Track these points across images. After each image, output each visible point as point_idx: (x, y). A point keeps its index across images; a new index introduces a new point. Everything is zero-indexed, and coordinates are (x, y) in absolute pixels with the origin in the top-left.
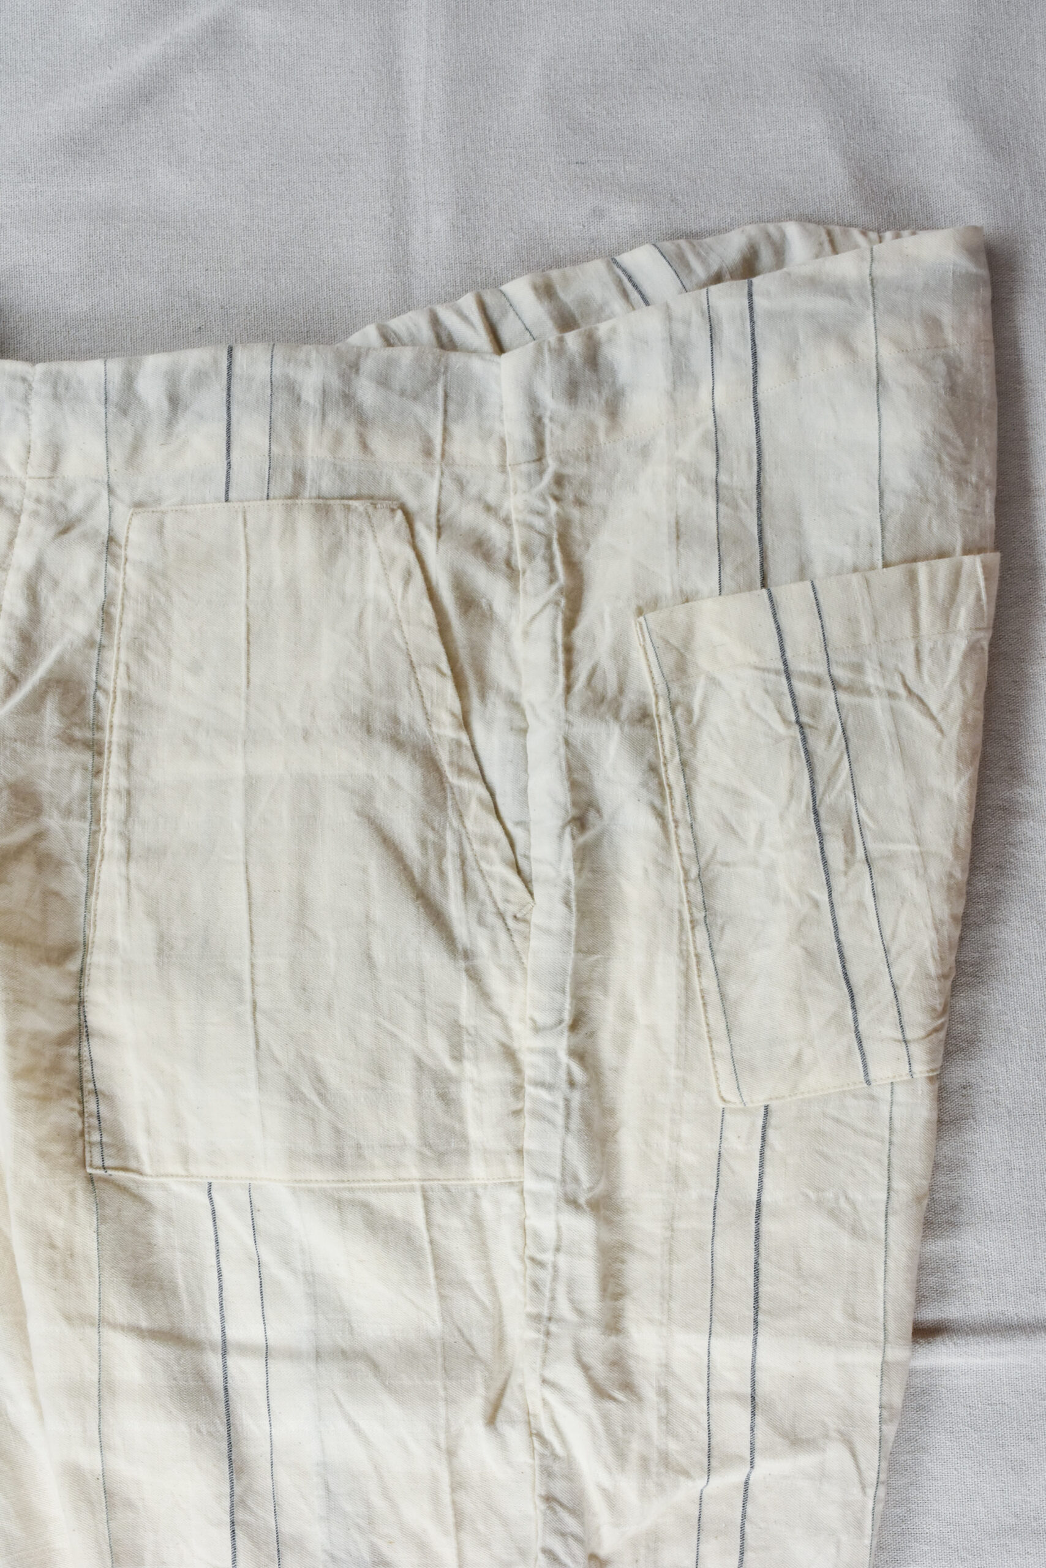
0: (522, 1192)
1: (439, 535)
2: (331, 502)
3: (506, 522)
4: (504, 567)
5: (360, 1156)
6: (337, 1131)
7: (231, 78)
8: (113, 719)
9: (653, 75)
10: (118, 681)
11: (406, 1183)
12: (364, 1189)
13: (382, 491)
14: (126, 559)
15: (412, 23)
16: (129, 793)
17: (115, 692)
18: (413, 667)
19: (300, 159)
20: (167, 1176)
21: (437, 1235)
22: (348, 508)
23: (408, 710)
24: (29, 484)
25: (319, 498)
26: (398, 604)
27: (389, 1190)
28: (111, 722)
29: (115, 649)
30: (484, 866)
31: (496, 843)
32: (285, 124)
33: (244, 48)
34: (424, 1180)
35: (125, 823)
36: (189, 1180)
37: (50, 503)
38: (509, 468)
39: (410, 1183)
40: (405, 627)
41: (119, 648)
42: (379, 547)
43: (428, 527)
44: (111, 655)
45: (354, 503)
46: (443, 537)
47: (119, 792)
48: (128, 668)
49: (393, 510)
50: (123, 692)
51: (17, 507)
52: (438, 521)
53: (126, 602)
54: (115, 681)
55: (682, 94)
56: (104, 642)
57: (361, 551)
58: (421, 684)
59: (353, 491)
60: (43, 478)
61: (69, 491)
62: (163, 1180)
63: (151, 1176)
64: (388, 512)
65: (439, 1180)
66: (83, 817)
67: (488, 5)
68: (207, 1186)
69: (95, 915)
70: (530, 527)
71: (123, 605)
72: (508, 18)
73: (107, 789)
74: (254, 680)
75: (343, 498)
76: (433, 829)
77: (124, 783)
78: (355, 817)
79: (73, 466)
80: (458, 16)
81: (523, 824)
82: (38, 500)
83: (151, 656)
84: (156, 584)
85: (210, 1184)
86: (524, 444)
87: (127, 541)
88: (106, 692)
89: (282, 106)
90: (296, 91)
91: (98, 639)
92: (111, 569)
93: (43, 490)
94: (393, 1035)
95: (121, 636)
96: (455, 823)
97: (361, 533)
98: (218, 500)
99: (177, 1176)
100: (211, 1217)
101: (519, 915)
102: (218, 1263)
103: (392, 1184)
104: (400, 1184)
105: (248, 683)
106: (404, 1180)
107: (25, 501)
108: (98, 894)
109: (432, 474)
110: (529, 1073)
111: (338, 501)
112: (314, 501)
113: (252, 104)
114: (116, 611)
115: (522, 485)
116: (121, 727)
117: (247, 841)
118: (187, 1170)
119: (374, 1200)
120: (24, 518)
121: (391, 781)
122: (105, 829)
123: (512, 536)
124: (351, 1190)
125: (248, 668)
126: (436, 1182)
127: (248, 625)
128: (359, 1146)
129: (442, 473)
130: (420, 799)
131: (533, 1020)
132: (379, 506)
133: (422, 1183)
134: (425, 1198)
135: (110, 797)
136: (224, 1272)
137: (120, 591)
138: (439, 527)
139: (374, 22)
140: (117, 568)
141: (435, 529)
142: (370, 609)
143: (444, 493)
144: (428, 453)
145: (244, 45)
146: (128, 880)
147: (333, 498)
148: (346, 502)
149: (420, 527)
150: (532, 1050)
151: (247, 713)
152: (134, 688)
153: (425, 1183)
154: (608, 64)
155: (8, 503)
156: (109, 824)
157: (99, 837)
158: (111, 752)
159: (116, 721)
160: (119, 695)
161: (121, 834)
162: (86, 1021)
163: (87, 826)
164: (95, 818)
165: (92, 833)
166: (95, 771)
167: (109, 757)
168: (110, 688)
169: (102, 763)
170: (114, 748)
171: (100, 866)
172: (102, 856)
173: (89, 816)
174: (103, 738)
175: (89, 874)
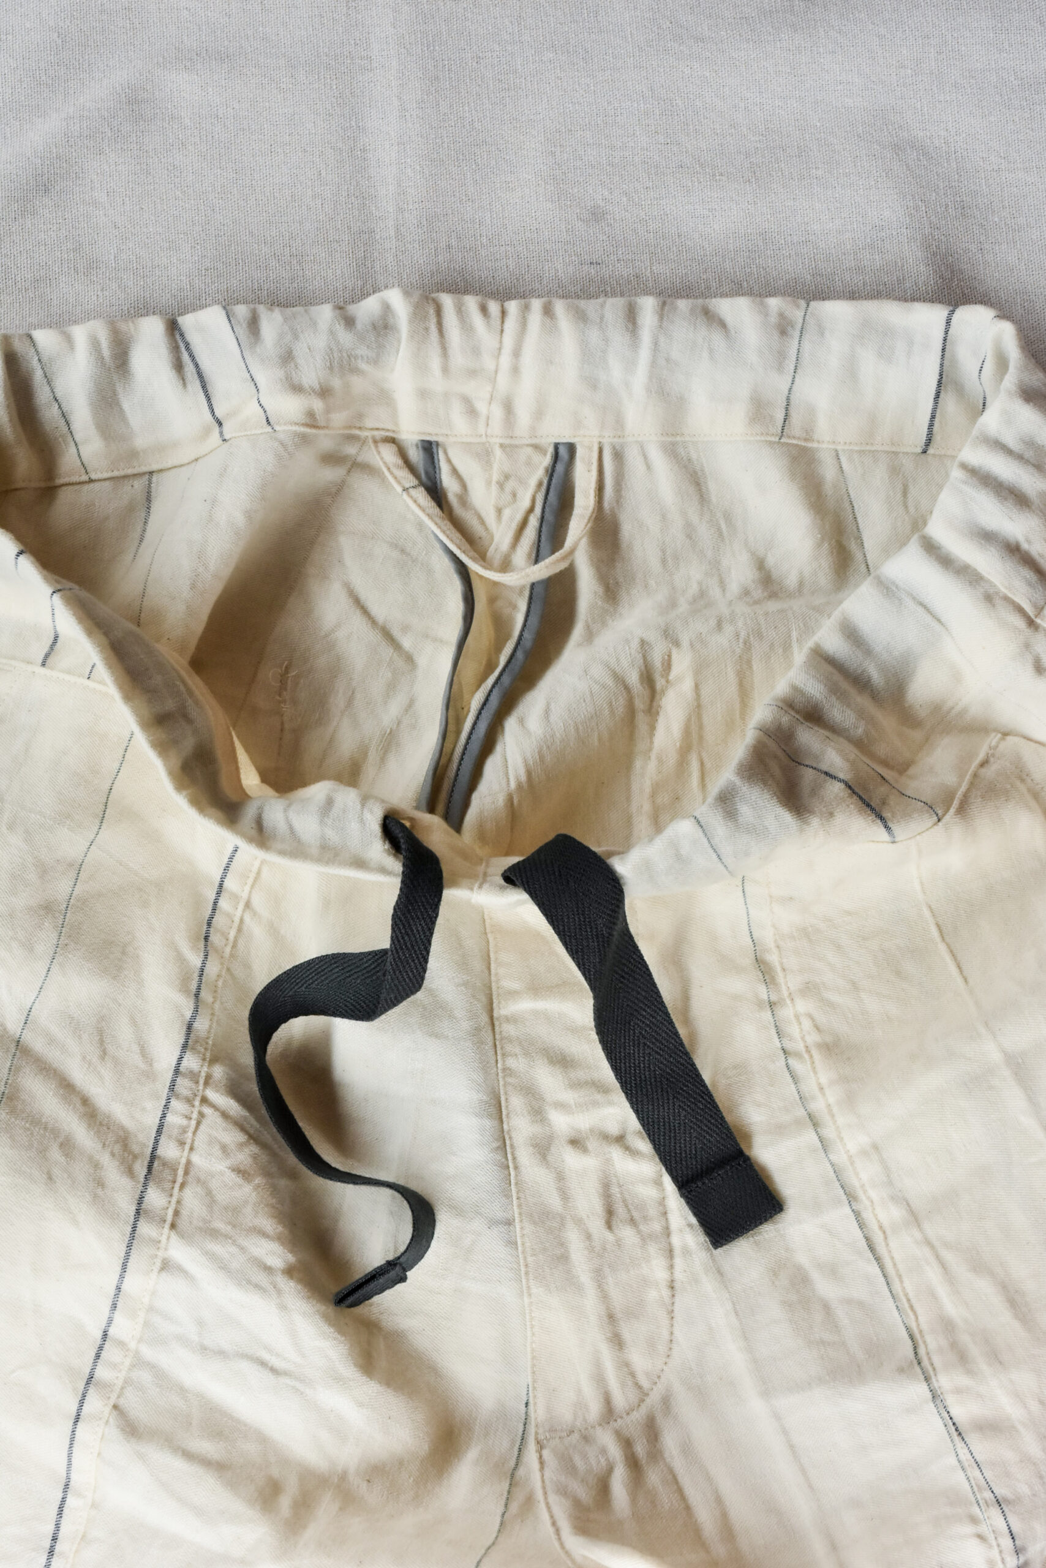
7: (151, 160)
9: (684, 150)
15: (379, 88)
19: (240, 261)
28: (818, 1083)
32: (222, 217)
33: (167, 122)
50: (813, 1047)
55: (721, 175)
66: (835, 1201)
67: (474, 64)
72: (500, 81)
80: (437, 78)
89: (217, 195)
90: (235, 175)
113: (179, 192)
116: (832, 1083)
139: (331, 87)
145: (167, 118)
154: (628, 137)
156: (873, 1194)
157: (867, 1215)
158: (833, 1116)
159: (824, 1080)
160: (815, 1053)
161: (893, 1198)
162: (951, 1418)
163: (847, 1210)
164: (851, 1197)
165: (857, 1214)
166: (825, 1145)
167: (835, 1122)
168: (801, 1047)
169: (829, 1132)
170: (835, 1110)
171: (887, 1245)
172: (884, 1233)
173: (844, 1197)
174: (818, 1106)
175: (878, 1259)
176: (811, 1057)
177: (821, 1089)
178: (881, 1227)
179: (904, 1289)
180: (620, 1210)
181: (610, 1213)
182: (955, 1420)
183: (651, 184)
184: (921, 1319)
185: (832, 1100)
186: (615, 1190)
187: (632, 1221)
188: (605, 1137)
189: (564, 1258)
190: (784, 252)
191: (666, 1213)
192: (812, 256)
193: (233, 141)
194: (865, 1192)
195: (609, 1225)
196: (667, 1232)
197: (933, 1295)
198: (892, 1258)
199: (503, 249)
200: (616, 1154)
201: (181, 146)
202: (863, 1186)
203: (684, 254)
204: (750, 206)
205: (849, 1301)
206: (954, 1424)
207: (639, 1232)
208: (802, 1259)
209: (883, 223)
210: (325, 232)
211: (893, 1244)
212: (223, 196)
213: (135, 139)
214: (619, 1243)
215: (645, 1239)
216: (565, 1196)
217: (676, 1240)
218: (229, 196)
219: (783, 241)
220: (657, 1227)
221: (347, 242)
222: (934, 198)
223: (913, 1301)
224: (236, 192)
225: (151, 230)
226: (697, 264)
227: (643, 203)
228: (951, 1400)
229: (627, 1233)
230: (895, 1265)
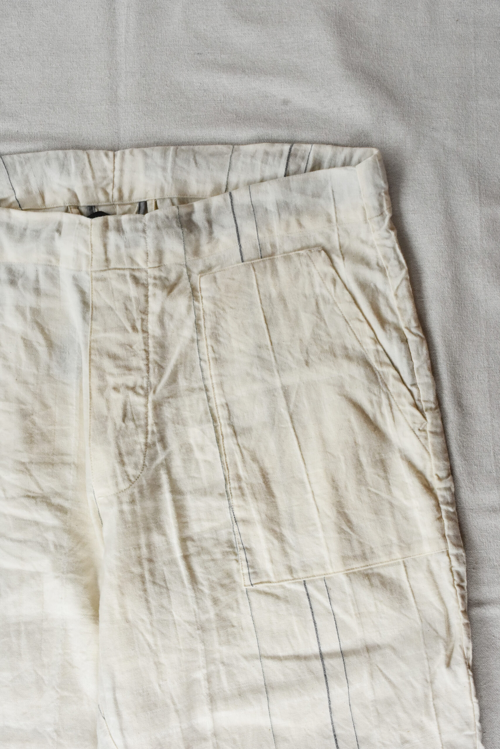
0: (448, 555)
1: (344, 258)
2: (291, 254)
3: (373, 246)
4: (376, 267)
5: (373, 552)
6: (360, 543)
8: (211, 373)
10: (209, 355)
11: (396, 561)
12: (377, 567)
13: (313, 243)
14: (202, 297)
16: (227, 405)
17: (209, 360)
18: (347, 322)
20: (283, 581)
21: (412, 583)
22: (299, 255)
23: (350, 342)
24: (149, 271)
25: (284, 253)
26: (333, 295)
27: (388, 565)
28: (211, 374)
29: (205, 340)
30: (401, 407)
31: (405, 396)
34: (404, 558)
35: (229, 419)
36: (294, 581)
37: (160, 278)
38: (368, 221)
39: (398, 561)
40: (339, 305)
41: (206, 339)
42: (317, 270)
43: (338, 256)
44: (203, 344)
45: (301, 252)
46: (346, 259)
47: (222, 405)
48: (212, 347)
49: (319, 251)
50: (213, 358)
51: (145, 282)
52: (341, 252)
53: (205, 317)
54: (208, 354)
56: (199, 338)
57: (309, 274)
58: (353, 329)
59: (299, 246)
60: (156, 267)
61: (169, 271)
62: (282, 583)
63: (276, 582)
64: (318, 253)
65: (410, 556)
66: (209, 421)
68: (303, 582)
69: (227, 465)
70: (385, 246)
71: (204, 318)
73: (216, 405)
74: (274, 341)
75: (295, 251)
76: (375, 394)
77: (224, 401)
78: (338, 397)
79: (169, 259)
81: (414, 385)
82: (155, 278)
83: (221, 339)
84: (218, 306)
85: (304, 581)
86: (374, 208)
87: (200, 289)
88: (205, 361)
91: (196, 338)
92: (196, 303)
93: (157, 273)
94: (377, 494)
95: (206, 333)
96: (385, 389)
97: (308, 265)
98: (238, 262)
99: (288, 580)
100: (306, 597)
101: (421, 429)
102: (313, 618)
103: (390, 563)
104: (392, 562)
105: (271, 343)
106: (395, 560)
107: (149, 279)
108: (225, 455)
109: (333, 230)
110: (440, 499)
111: (294, 253)
112: (282, 255)
114: (202, 323)
115: (376, 227)
116: (215, 375)
117: (291, 418)
118: (292, 576)
119: (382, 571)
120: (150, 288)
121: (351, 377)
122: (221, 425)
123: (377, 252)
124: (371, 569)
125: (270, 336)
126: (409, 558)
127: (265, 317)
128: (371, 548)
129: (338, 229)
130: (366, 382)
131: (437, 475)
132: (313, 251)
133: (403, 560)
134: (405, 566)
135: (219, 409)
136: (317, 622)
137: (202, 312)
138: (342, 255)
140: (199, 302)
141: (341, 256)
142: (320, 299)
143: (341, 238)
144: (329, 221)
146: (238, 445)
147: (291, 252)
148: (297, 252)
149: (334, 257)
150: (440, 489)
151: (275, 357)
152: (217, 356)
153: (404, 559)
155: (141, 282)
156: (222, 421)
157: (219, 428)
158: (214, 388)
159: (213, 373)
160: (211, 361)
161: (229, 424)
162: (234, 515)
163: (212, 425)
164: (214, 420)
165: (215, 427)
166: (209, 399)
167: (214, 391)
168: (206, 359)
169: (211, 394)
170: (215, 386)
171: (223, 441)
172: (223, 437)
173: (211, 420)
174: (209, 383)
175: (219, 446)
176: (209, 363)
177: (211, 376)
178: (222, 434)
179: (226, 460)
180: (129, 415)
181: (125, 416)
182: (235, 516)
183: (222, 23)
184: (230, 473)
185: (214, 382)
186: (128, 407)
187: (133, 420)
188: (128, 387)
189: (105, 432)
190: (272, 50)
191: (147, 418)
192: (282, 52)
193: (65, 5)
194: (219, 420)
195: (124, 421)
196: (147, 425)
197: (236, 465)
198: (224, 447)
199: (165, 47)
200: (131, 394)
201: (45, 6)
202: (219, 417)
203: (234, 51)
204: (259, 33)
205: (205, 461)
206: (235, 517)
207: (135, 424)
208: (192, 441)
209: (310, 40)
210: (98, 39)
211: (225, 442)
212: (61, 25)
213: (28, 2)
214: (127, 427)
215: (137, 427)
216: (109, 409)
217: (150, 428)
218: (63, 25)
219: (271, 46)
220: (143, 422)
221: (106, 44)
222: (329, 29)
223: (229, 466)
224: (66, 24)
225: (33, 38)
226: (238, 55)
227: (219, 31)
228: (236, 509)
229: (131, 425)
230: (224, 450)
